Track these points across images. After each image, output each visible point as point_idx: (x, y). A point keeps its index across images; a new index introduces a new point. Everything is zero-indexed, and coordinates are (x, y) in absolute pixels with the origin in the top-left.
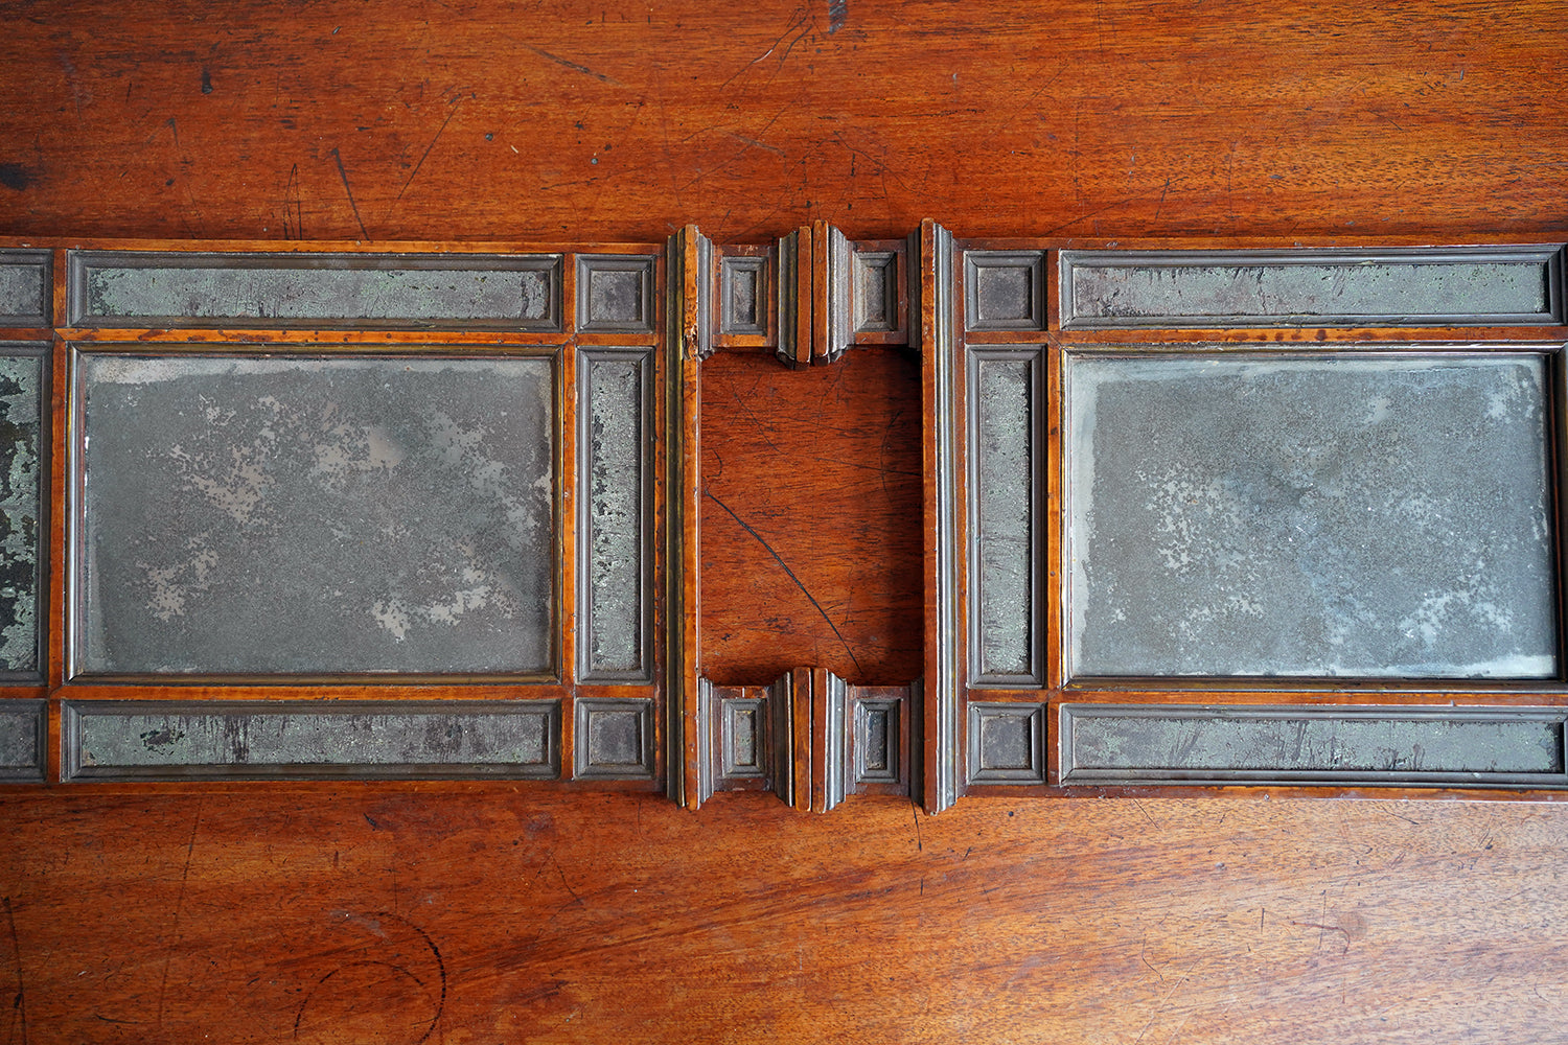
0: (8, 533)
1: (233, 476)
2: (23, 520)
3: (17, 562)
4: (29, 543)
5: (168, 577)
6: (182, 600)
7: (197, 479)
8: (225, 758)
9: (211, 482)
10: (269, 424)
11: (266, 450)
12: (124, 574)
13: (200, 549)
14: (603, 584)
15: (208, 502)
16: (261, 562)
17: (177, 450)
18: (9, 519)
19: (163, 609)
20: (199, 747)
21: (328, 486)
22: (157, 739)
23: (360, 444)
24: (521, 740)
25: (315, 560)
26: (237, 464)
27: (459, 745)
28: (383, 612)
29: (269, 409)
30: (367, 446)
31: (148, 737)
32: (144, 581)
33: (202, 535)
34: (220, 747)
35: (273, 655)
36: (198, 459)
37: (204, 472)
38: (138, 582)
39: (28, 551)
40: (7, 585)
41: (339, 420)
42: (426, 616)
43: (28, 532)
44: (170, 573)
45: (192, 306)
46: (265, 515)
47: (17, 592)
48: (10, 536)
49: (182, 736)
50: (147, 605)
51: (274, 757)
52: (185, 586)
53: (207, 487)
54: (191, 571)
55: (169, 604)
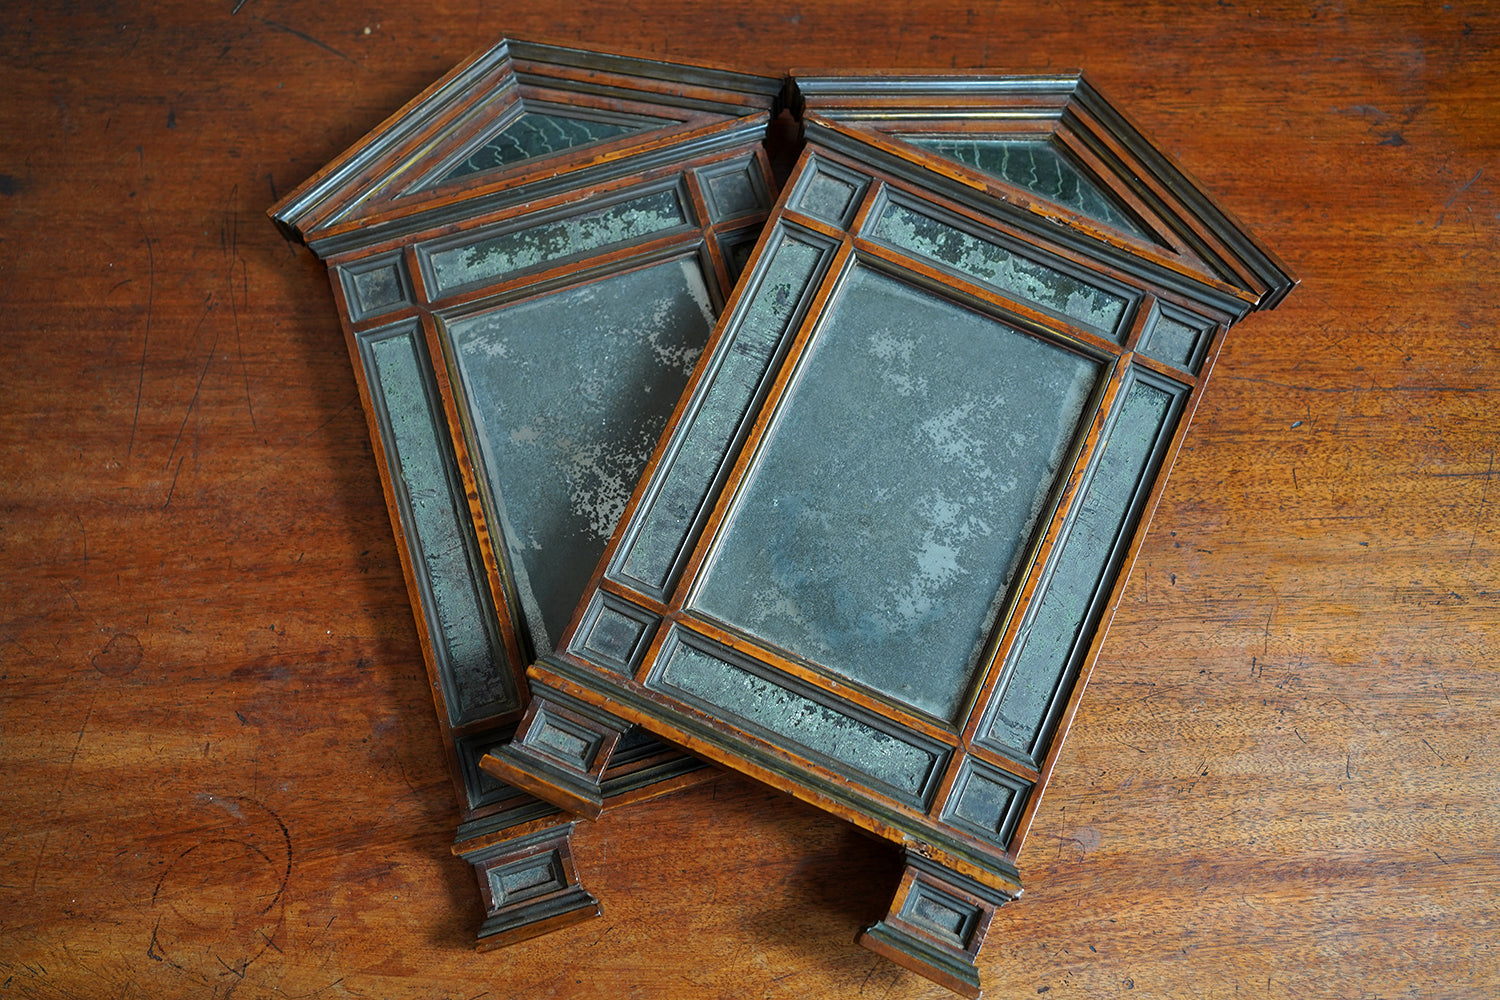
0: (986, 257)
1: (963, 433)
2: (993, 271)
3: (962, 254)
4: (973, 268)
6: (881, 356)
7: (972, 405)
8: (744, 335)
9: (964, 415)
10: (994, 477)
11: (973, 466)
12: (920, 323)
13: (915, 384)
14: (747, 682)
15: (950, 406)
16: (885, 425)
17: (1001, 401)
18: (997, 262)
20: (762, 321)
21: (923, 501)
22: (783, 293)
23: (947, 540)
24: (651, 560)
25: (869, 466)
26: (971, 440)
27: (671, 511)
29: (1005, 483)
30: (944, 544)
31: (787, 289)
32: (908, 335)
33: (926, 391)
34: (755, 336)
36: (988, 413)
37: (975, 414)
38: (909, 330)
39: (967, 265)
40: (947, 240)
41: (974, 532)
43: (981, 270)
44: (906, 355)
45: (1114, 460)
46: (921, 444)
47: (939, 245)
48: (983, 258)
50: (889, 330)
51: (728, 370)
52: (891, 363)
53: (962, 410)
54: (900, 372)
55: (883, 346)
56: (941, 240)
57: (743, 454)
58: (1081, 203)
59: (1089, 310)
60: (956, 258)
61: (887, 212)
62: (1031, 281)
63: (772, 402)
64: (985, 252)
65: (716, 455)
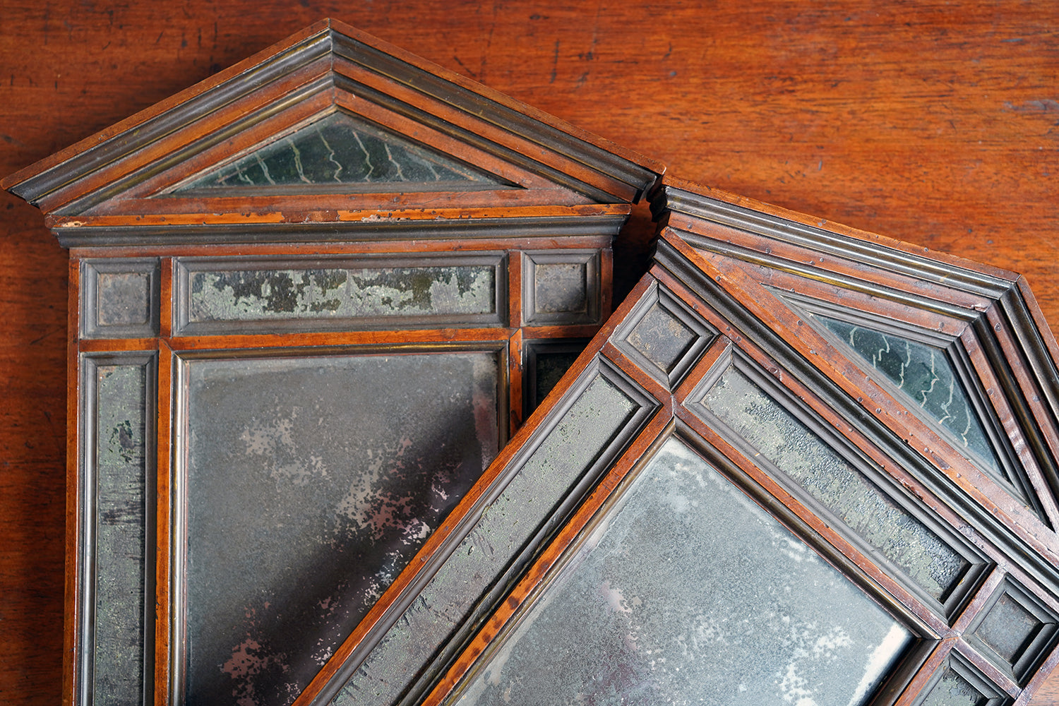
0: (322, 287)
1: (382, 498)
2: (336, 300)
3: (295, 296)
4: (314, 308)
5: (283, 437)
6: (260, 452)
7: (379, 462)
8: (105, 501)
9: (375, 478)
12: (286, 395)
15: (357, 475)
18: (337, 288)
19: (252, 434)
20: (116, 476)
21: (372, 593)
22: (125, 435)
26: (394, 502)
28: (249, 651)
31: (126, 427)
32: (279, 415)
33: (325, 469)
34: (115, 497)
35: (206, 543)
36: (399, 463)
37: (385, 470)
38: (278, 409)
39: (306, 306)
40: (273, 288)
42: (244, 694)
43: (324, 305)
44: (287, 439)
47: (267, 298)
48: (320, 289)
49: (127, 459)
50: (256, 418)
51: (106, 549)
52: (274, 456)
53: (371, 473)
54: (289, 460)
55: (256, 442)
56: (266, 290)
57: (158, 644)
58: (399, 172)
59: (457, 295)
60: (291, 305)
61: (195, 286)
62: (382, 292)
63: (163, 571)
64: (319, 282)
65: (134, 650)
